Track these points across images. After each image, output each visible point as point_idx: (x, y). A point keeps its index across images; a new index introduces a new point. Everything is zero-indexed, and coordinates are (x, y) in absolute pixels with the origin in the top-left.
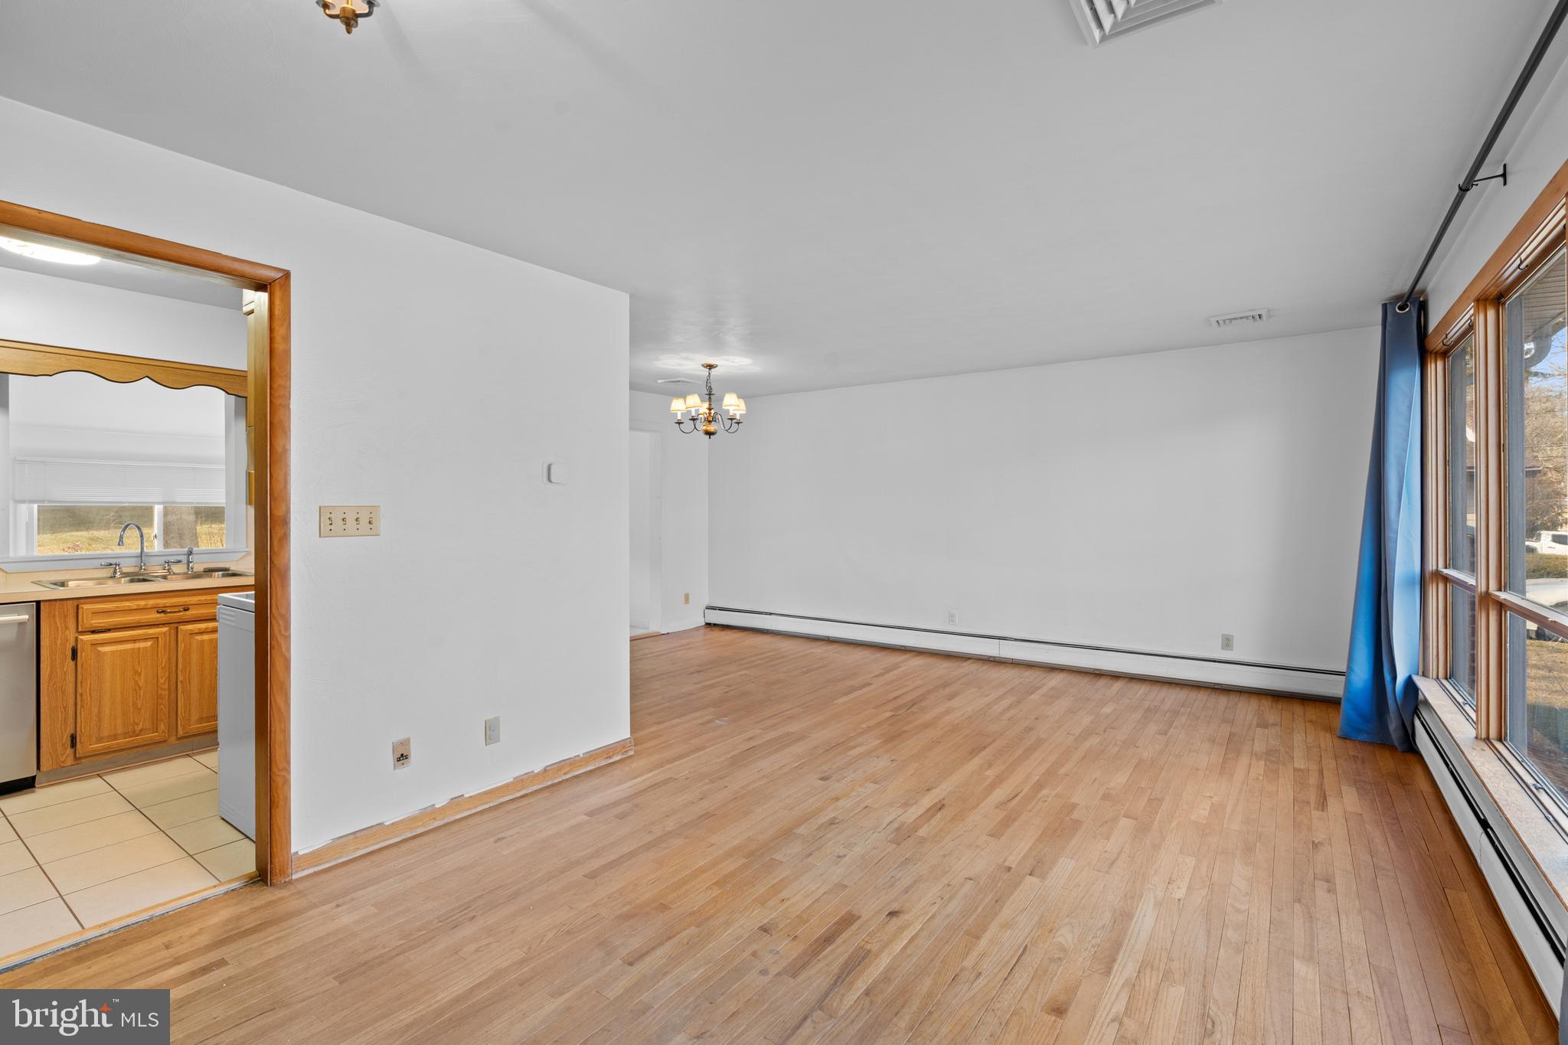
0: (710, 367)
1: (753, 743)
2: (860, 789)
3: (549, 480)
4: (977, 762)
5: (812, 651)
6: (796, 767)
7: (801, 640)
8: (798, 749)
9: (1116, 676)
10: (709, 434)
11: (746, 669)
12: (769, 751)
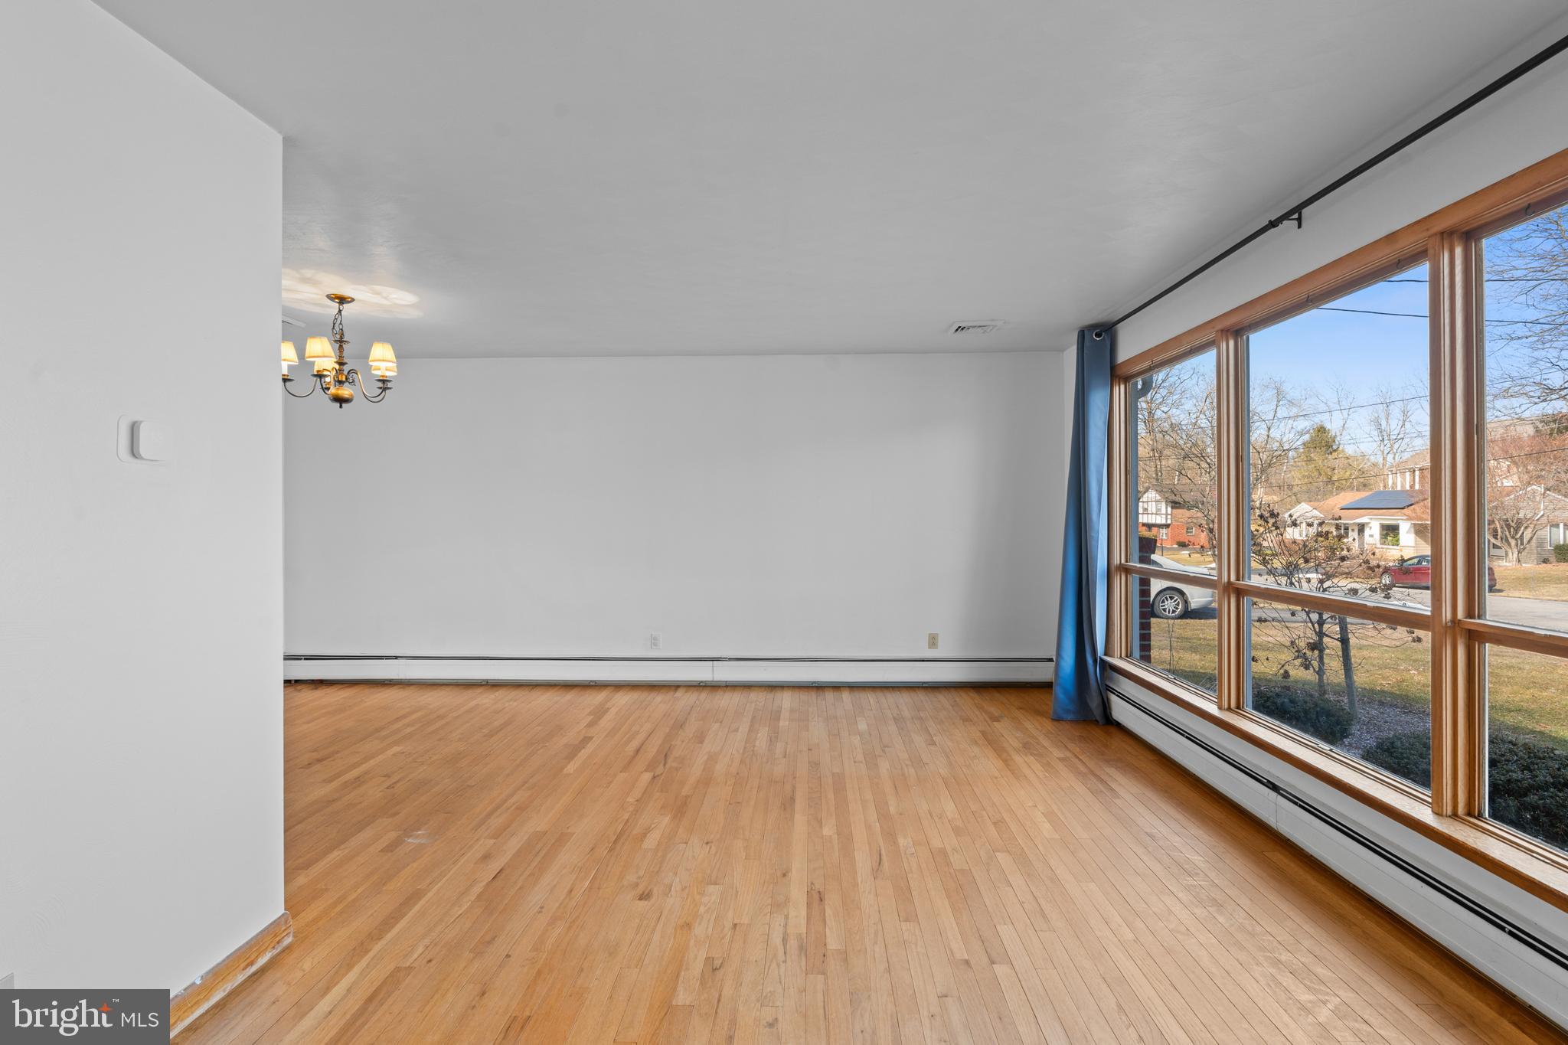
0: (342, 300)
1: (495, 866)
2: (705, 899)
3: (134, 452)
4: (800, 819)
5: (474, 702)
6: (590, 888)
7: (448, 689)
8: (569, 856)
9: (837, 687)
10: (340, 400)
11: (396, 743)
12: (527, 873)
